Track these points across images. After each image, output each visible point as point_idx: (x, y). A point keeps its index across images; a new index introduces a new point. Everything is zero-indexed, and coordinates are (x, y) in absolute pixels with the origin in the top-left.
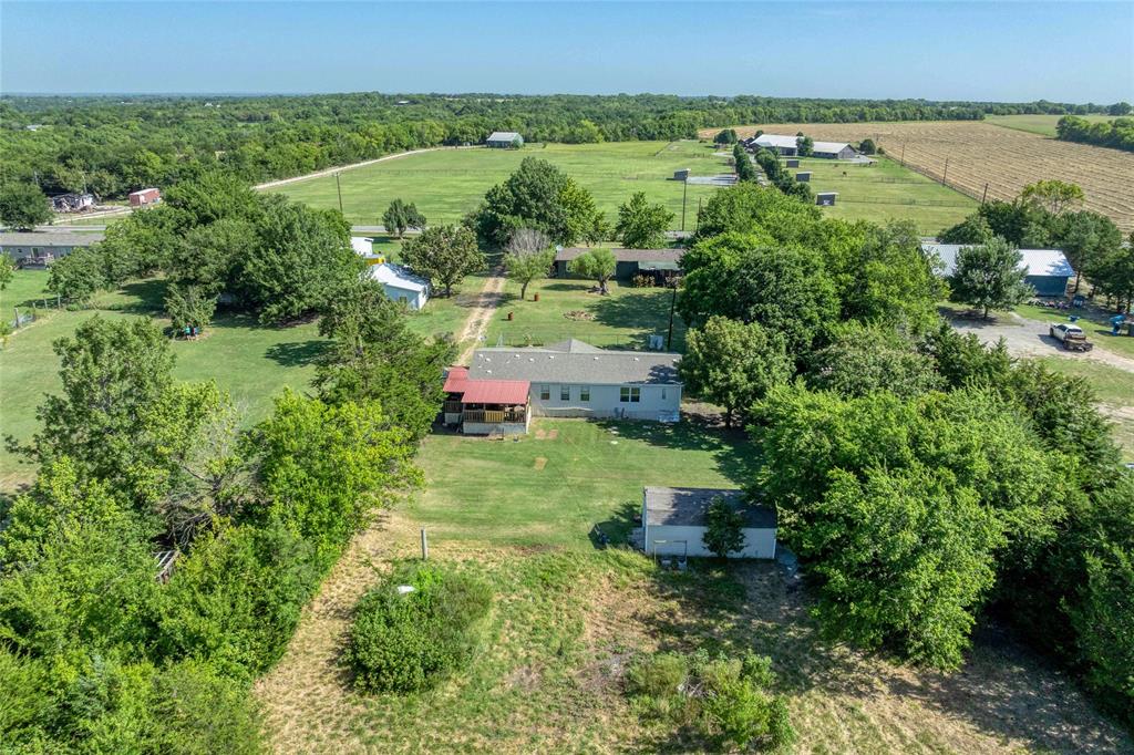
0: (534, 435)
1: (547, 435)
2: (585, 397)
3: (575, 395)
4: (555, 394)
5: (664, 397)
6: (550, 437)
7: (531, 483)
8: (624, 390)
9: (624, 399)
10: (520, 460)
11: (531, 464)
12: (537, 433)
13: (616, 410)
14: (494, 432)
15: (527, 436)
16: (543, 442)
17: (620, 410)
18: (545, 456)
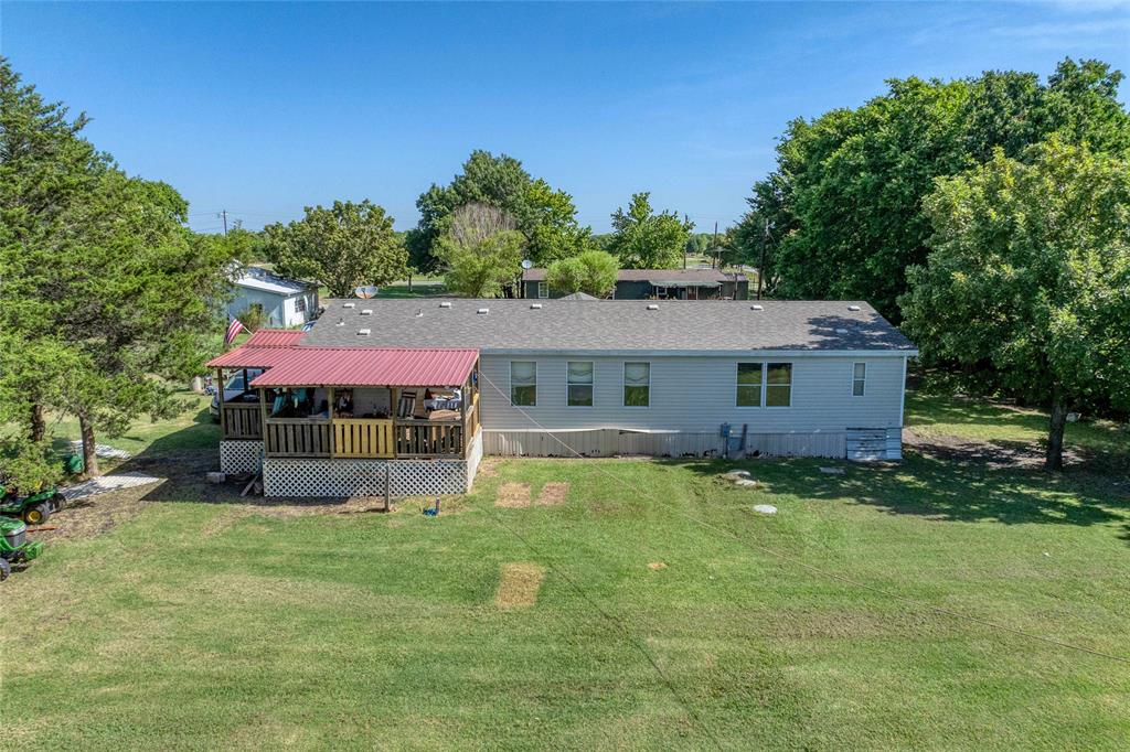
0: (491, 496)
1: (535, 495)
2: (637, 396)
3: (608, 388)
4: (552, 387)
5: (859, 389)
6: (546, 501)
7: (480, 675)
8: (747, 368)
9: (746, 398)
10: (441, 575)
11: (480, 589)
12: (502, 490)
13: (724, 431)
14: (362, 491)
15: (472, 500)
16: (523, 515)
17: (735, 432)
18: (536, 556)
